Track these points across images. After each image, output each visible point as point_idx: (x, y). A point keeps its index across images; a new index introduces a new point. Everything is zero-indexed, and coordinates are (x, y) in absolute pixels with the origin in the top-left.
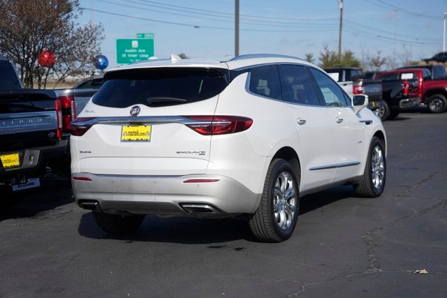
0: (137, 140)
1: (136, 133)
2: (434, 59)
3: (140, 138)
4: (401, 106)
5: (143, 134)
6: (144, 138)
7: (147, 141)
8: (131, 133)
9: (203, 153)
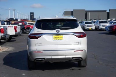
0: (59, 40)
1: (58, 38)
2: (8, 20)
3: (59, 39)
4: (24, 32)
5: (60, 38)
6: (61, 39)
7: (62, 40)
8: (56, 38)
9: (79, 43)
